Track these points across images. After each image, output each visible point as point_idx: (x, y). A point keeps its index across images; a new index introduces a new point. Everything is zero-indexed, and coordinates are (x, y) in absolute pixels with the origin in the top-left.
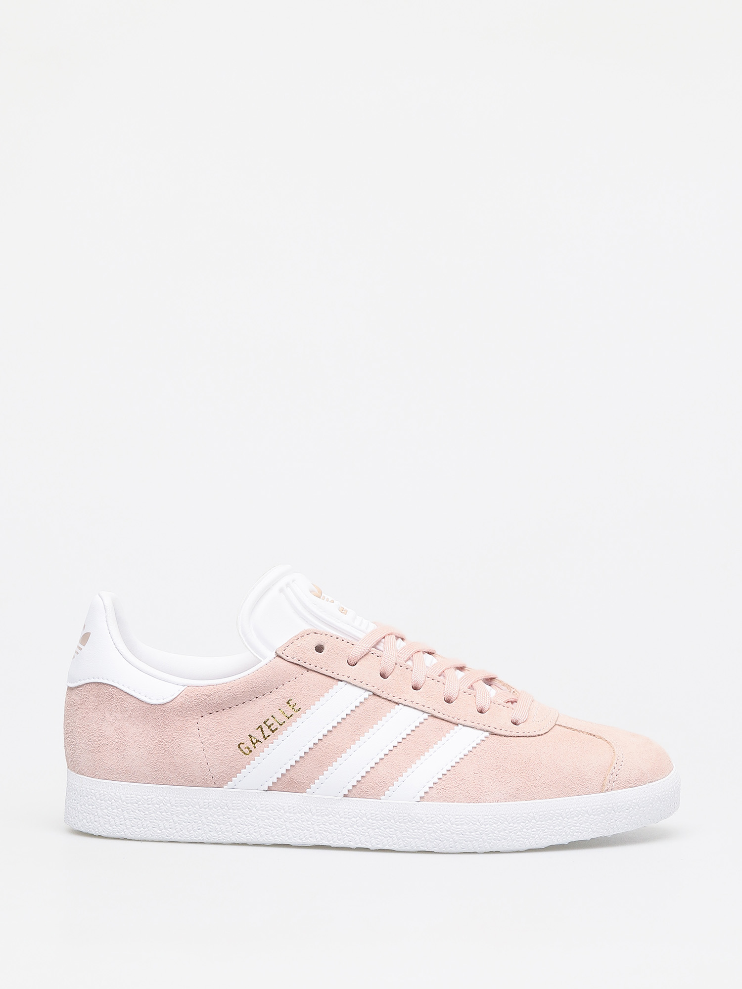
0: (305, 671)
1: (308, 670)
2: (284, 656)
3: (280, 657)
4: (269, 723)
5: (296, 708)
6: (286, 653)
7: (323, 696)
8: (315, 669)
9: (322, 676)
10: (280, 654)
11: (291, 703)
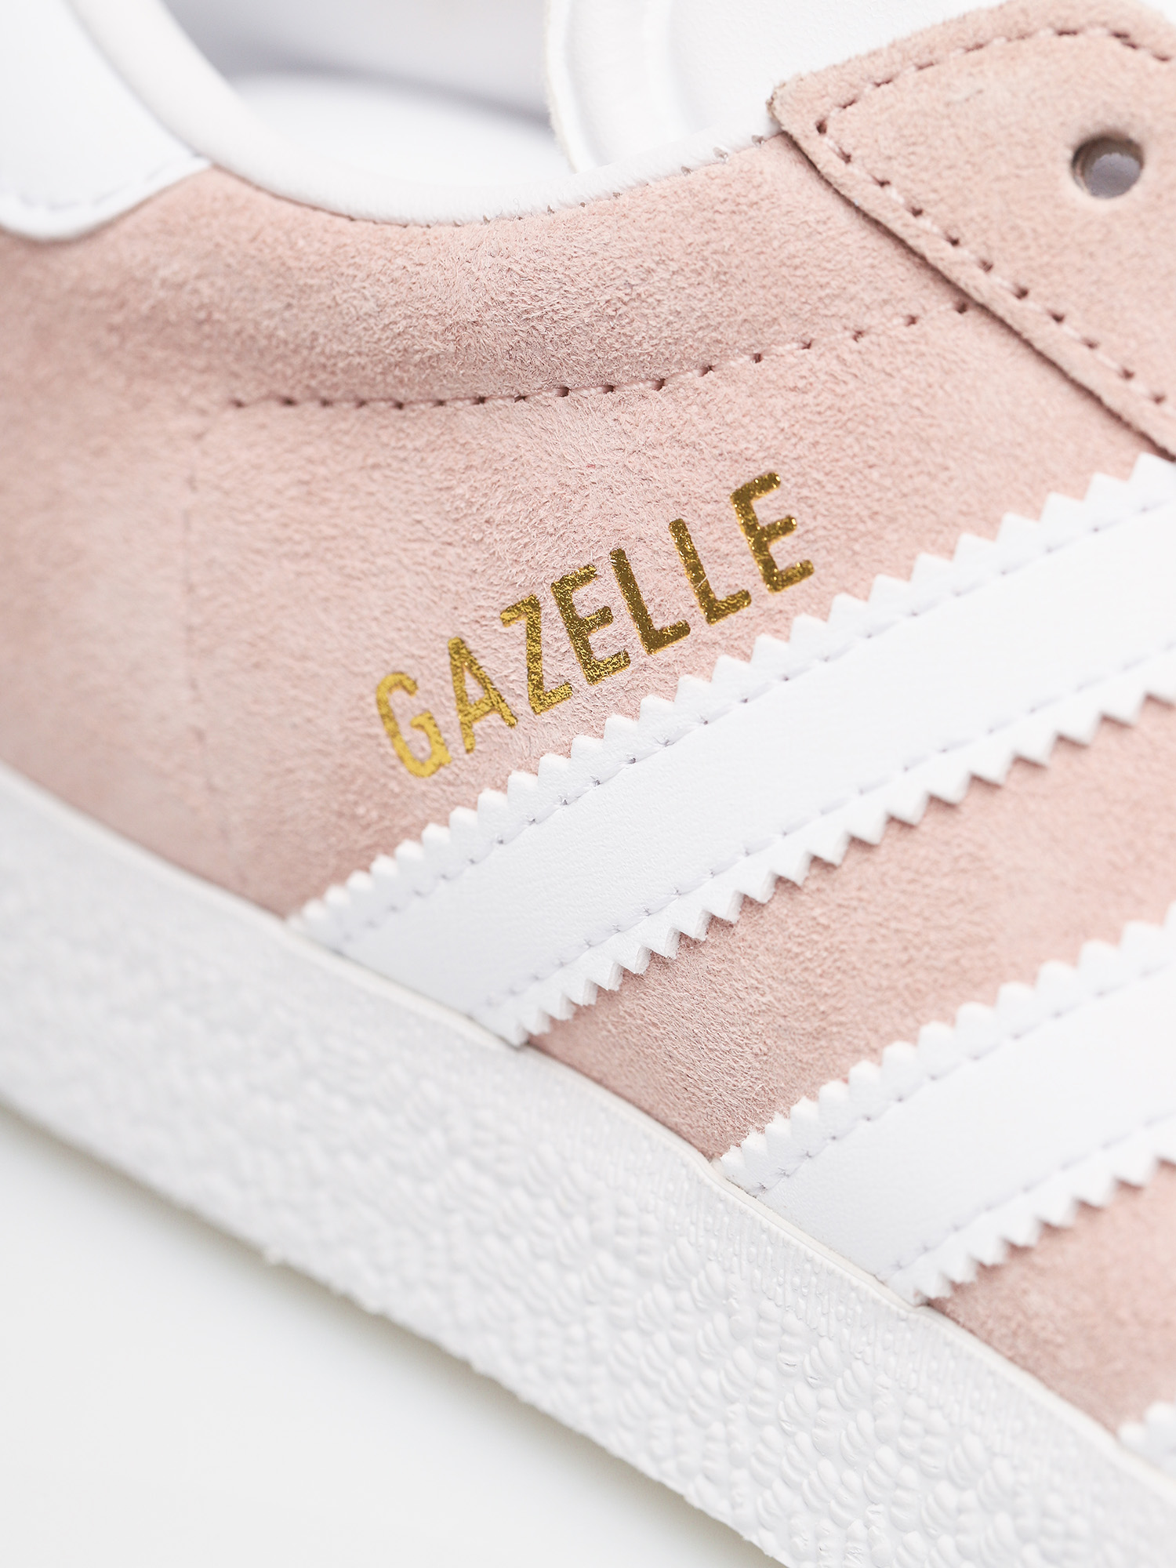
0: (938, 306)
1: (965, 303)
2: (821, 149)
3: (793, 144)
4: (586, 600)
5: (784, 552)
6: (847, 128)
7: (989, 526)
8: (1007, 306)
9: (1044, 372)
10: (801, 128)
11: (766, 509)
